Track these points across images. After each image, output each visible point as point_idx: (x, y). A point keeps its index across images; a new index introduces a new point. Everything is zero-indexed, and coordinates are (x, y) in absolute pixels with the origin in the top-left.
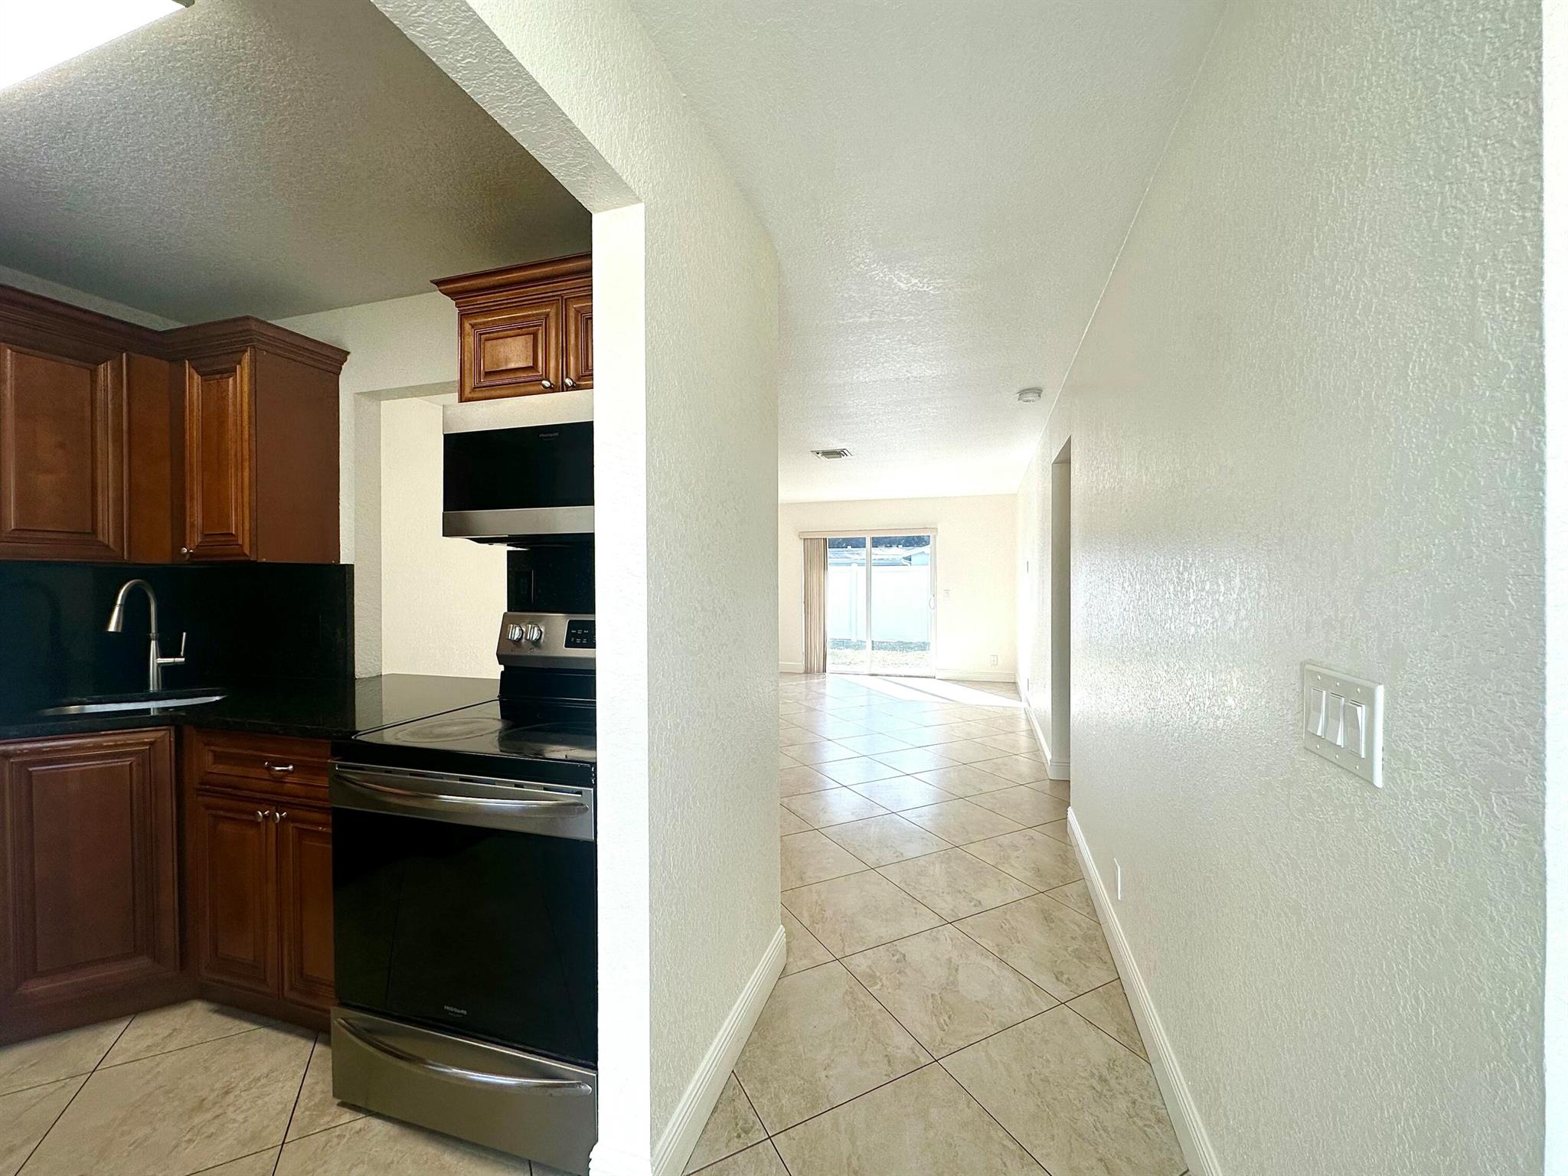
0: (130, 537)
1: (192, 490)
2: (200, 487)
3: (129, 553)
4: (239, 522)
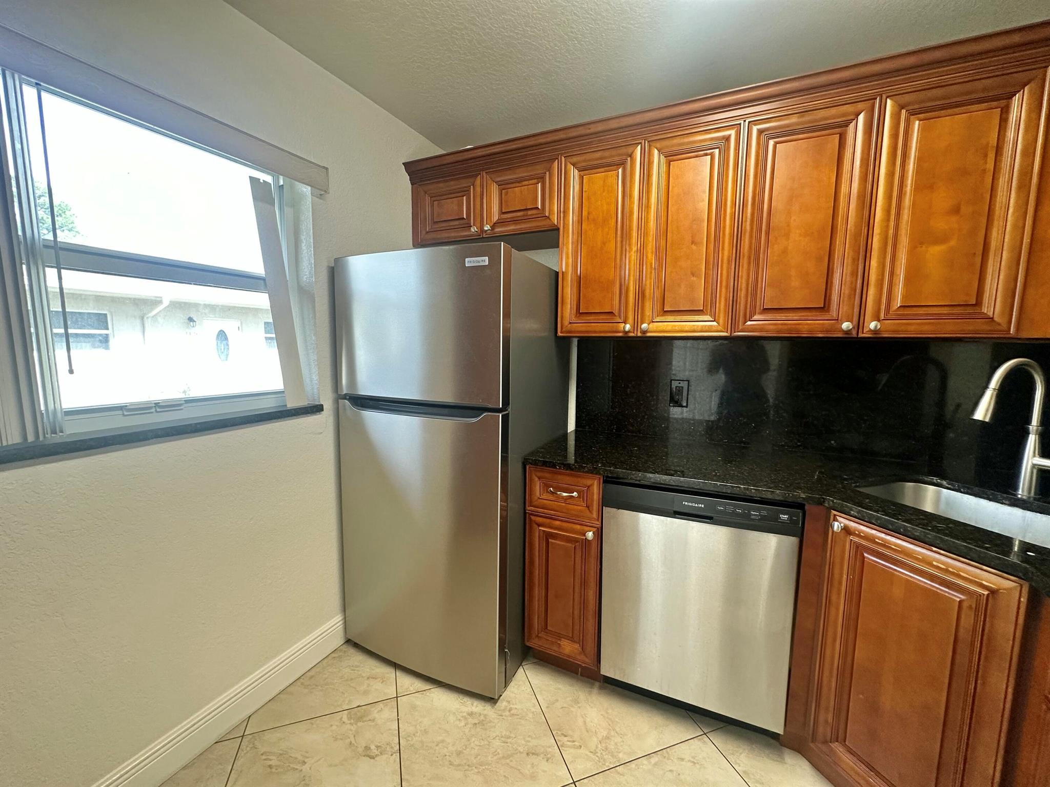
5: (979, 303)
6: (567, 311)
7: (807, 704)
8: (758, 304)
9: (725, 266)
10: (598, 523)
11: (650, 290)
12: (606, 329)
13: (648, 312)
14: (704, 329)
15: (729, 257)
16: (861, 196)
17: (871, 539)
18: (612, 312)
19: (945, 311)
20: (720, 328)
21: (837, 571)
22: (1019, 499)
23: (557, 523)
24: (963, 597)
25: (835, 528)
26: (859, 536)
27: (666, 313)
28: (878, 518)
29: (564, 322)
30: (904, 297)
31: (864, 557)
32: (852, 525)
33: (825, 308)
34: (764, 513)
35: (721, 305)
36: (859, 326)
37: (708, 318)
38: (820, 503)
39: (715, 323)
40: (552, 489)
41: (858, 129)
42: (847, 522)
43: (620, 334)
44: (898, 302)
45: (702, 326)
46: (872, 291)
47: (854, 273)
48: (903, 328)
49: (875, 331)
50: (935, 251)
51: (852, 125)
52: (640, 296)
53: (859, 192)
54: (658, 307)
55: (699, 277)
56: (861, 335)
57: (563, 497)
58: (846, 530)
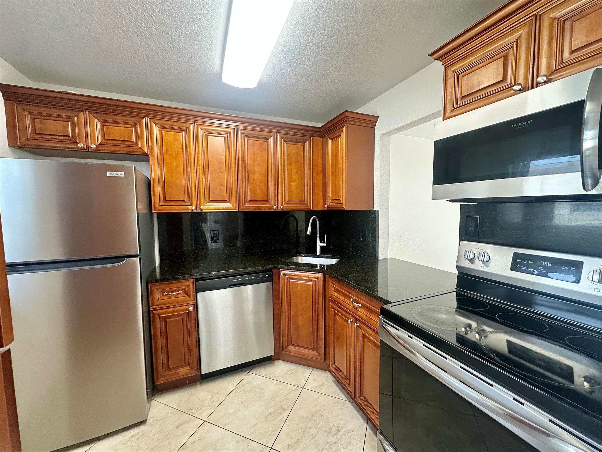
0: (312, 201)
1: (328, 183)
2: (330, 182)
3: (312, 208)
4: (342, 195)
5: (304, 201)
6: (157, 200)
7: (280, 339)
8: (247, 199)
9: (234, 183)
10: (194, 302)
11: (203, 191)
12: (182, 208)
13: (203, 201)
14: (228, 208)
15: (235, 179)
16: (274, 164)
17: (291, 275)
18: (184, 201)
19: (297, 202)
20: (234, 208)
21: (283, 289)
22: (317, 256)
23: (171, 309)
24: (313, 283)
25: (282, 275)
26: (288, 275)
27: (211, 201)
28: (292, 267)
29: (156, 205)
30: (289, 198)
31: (290, 281)
32: (286, 272)
33: (268, 201)
34: (261, 276)
35: (234, 199)
36: (278, 207)
37: (229, 204)
38: (276, 268)
39: (232, 206)
40: (166, 293)
41: (271, 141)
42: (284, 272)
43: (190, 211)
44: (287, 200)
45: (227, 207)
46: (280, 196)
47: (275, 189)
48: (289, 208)
49: (282, 209)
50: (294, 184)
51: (270, 140)
52: (198, 193)
53: (273, 162)
54: (207, 198)
55: (224, 187)
56: (279, 210)
57: (173, 295)
58: (285, 274)
